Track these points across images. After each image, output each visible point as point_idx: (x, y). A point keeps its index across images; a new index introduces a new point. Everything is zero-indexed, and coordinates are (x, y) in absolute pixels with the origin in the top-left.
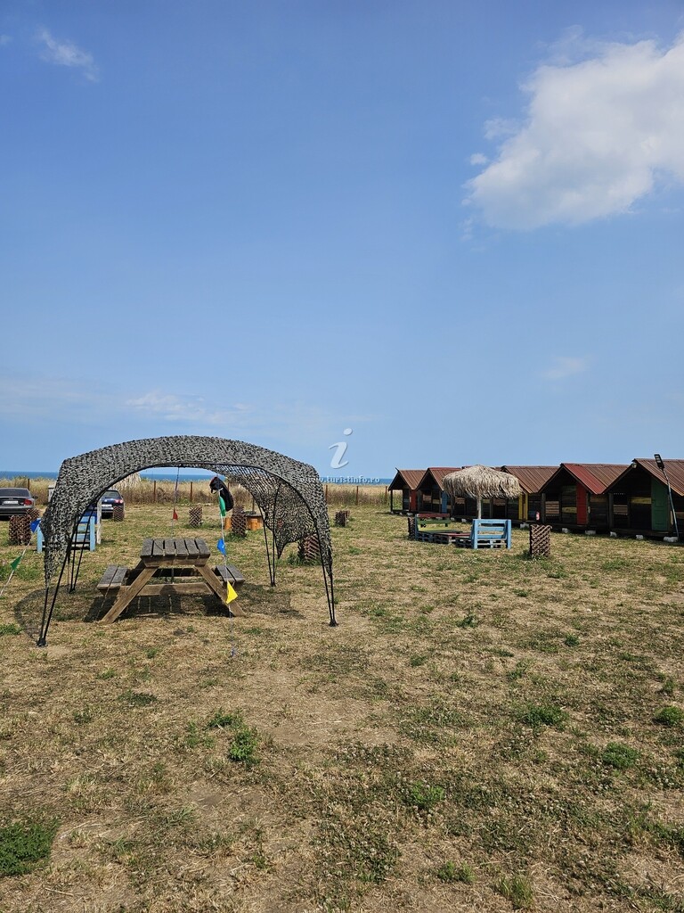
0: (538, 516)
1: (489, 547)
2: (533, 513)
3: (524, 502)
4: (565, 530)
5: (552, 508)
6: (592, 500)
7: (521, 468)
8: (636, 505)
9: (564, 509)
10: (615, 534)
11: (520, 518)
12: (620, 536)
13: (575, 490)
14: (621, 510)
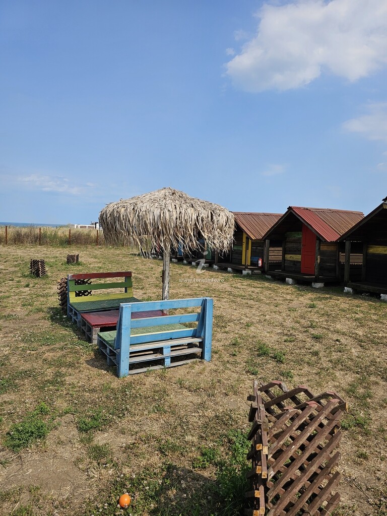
0: (260, 262)
1: (161, 362)
2: (255, 259)
3: (247, 248)
4: (290, 280)
5: (275, 254)
6: (324, 248)
7: (246, 214)
8: (374, 255)
9: (288, 257)
10: (350, 290)
11: (243, 263)
12: (357, 293)
13: (300, 236)
14: (357, 259)
